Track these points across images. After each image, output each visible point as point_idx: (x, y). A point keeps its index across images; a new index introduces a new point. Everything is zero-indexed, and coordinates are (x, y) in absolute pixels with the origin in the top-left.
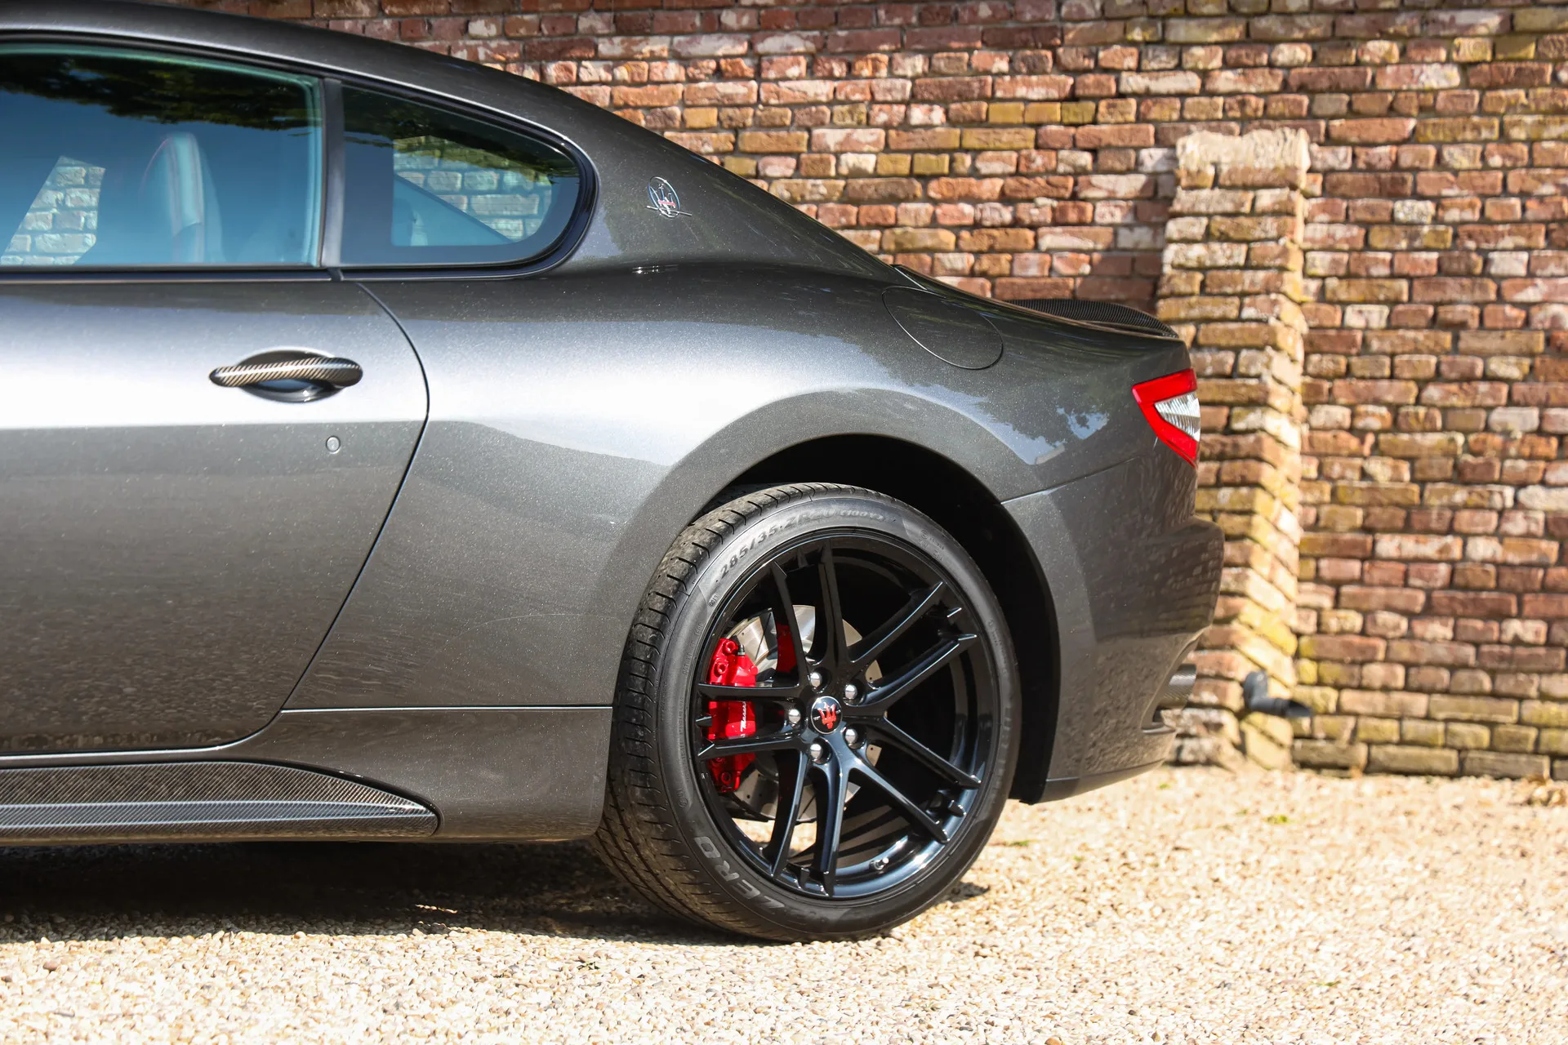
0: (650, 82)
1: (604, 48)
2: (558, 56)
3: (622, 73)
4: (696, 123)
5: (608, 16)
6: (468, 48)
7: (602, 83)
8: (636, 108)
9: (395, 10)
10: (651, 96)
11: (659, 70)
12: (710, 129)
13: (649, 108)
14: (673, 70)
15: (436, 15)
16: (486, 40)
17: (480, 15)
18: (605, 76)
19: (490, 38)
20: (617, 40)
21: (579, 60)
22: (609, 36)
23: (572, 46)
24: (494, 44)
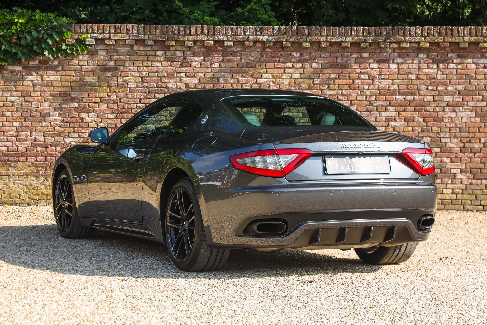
0: (467, 69)
1: (455, 61)
2: (442, 63)
3: (459, 67)
4: (479, 78)
5: (456, 54)
6: (418, 60)
7: (454, 69)
8: (463, 74)
9: (398, 51)
10: (467, 72)
11: (469, 66)
12: (482, 79)
13: (466, 75)
14: (473, 66)
15: (409, 52)
16: (423, 59)
17: (421, 53)
18: (455, 67)
19: (424, 58)
20: (458, 59)
21: (448, 64)
22: (457, 58)
23: (447, 60)
24: (425, 59)
